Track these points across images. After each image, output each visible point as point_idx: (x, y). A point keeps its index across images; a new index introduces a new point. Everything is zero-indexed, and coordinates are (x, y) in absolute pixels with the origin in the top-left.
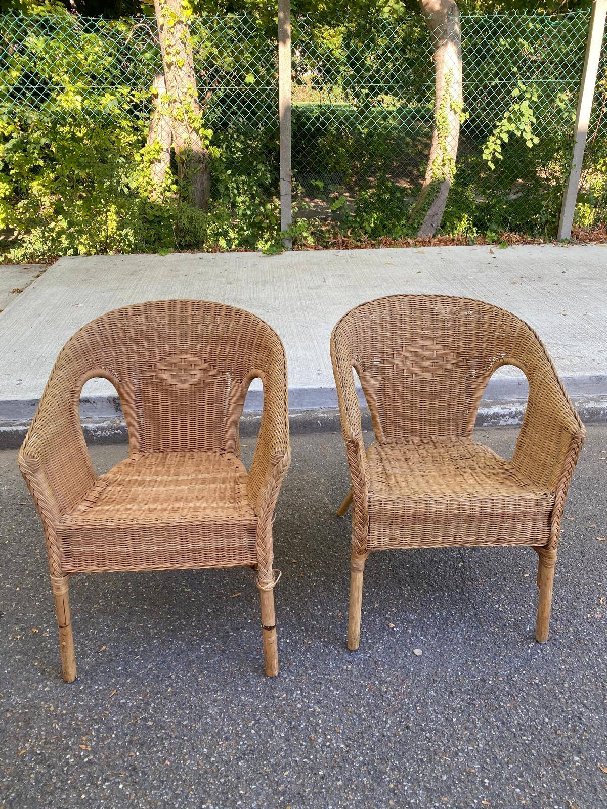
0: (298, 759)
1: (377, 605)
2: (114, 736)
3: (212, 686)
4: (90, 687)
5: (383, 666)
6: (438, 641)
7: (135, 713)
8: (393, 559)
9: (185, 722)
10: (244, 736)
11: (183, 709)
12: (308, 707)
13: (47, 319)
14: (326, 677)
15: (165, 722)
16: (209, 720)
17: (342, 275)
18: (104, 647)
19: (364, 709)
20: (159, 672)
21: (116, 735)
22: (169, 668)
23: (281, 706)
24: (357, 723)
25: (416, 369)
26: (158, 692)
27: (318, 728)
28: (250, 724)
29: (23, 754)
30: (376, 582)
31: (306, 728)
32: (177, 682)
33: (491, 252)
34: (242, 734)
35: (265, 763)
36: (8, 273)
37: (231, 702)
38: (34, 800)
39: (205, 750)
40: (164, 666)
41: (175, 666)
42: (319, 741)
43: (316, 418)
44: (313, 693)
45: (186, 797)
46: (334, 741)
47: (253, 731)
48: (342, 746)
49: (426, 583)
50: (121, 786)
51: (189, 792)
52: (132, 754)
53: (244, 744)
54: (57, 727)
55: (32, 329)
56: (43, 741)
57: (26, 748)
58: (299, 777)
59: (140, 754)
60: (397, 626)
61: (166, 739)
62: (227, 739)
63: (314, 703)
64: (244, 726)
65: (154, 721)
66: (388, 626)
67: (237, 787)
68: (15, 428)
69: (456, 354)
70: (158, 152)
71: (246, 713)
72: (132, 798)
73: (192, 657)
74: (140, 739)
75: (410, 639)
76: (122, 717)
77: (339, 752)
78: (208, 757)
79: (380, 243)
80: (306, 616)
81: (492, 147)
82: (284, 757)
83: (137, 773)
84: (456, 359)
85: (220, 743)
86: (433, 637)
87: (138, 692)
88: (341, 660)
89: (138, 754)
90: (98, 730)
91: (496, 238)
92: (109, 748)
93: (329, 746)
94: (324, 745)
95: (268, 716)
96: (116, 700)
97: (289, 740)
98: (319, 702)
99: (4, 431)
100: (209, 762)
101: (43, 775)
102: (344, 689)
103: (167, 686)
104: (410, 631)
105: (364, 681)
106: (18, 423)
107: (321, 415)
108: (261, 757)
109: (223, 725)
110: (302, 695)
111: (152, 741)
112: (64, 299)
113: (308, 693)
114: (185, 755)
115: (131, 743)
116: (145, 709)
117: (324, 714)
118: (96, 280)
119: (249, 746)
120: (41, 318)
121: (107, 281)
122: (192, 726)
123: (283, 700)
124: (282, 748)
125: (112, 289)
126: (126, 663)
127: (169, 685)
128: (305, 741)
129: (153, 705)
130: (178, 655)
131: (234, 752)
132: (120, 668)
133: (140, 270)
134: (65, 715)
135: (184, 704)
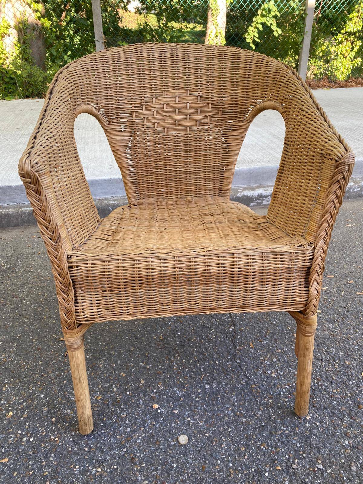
1: (142, 382)
5: (141, 464)
6: (207, 422)
25: (168, 122)
30: (144, 354)
43: (107, 205)
49: (196, 351)
60: (162, 406)
66: (152, 407)
69: (210, 105)
70: (7, 28)
75: (175, 422)
81: (252, 34)
84: (210, 110)
86: (201, 417)
104: (176, 412)
107: (111, 202)
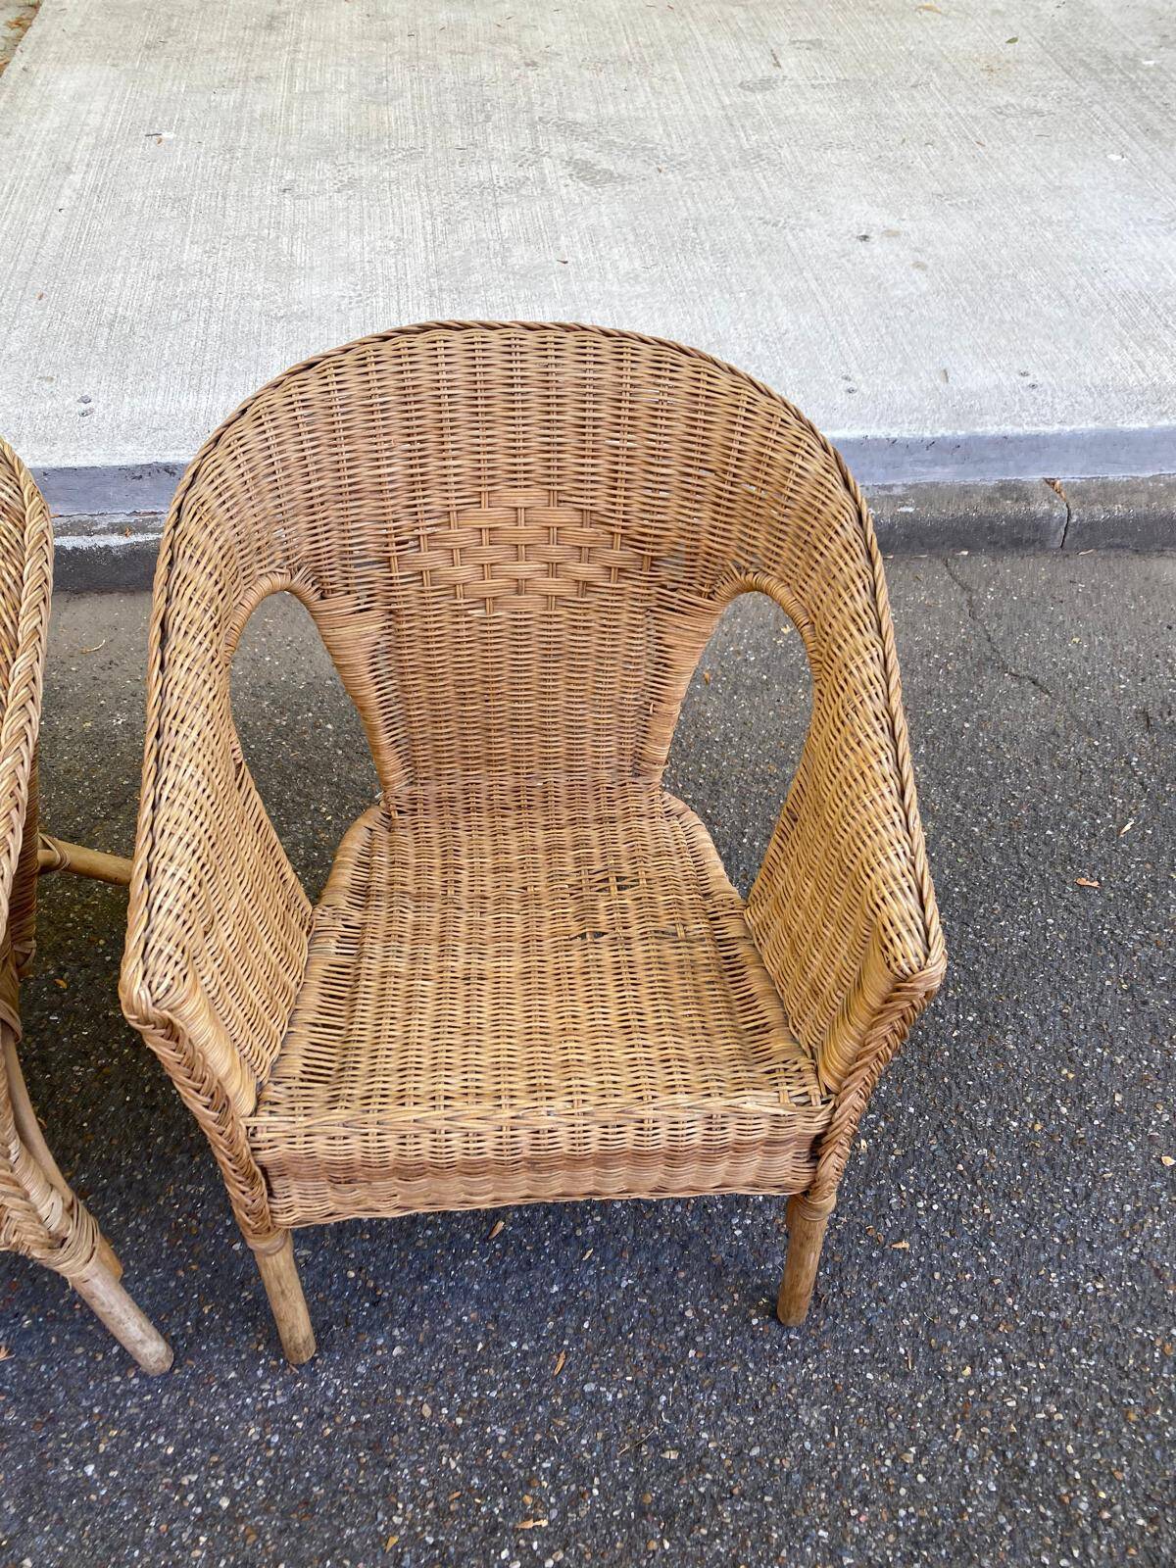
1: (1118, 1098)
2: (596, 1492)
3: (790, 1341)
4: (500, 1345)
7: (626, 1422)
8: (1122, 957)
9: (755, 1452)
10: (903, 1491)
11: (738, 1413)
12: (1033, 1408)
13: (90, 180)
14: (1053, 1315)
15: (706, 1452)
16: (808, 1445)
17: (815, 44)
18: (501, 1224)
19: (1164, 1412)
20: (650, 1298)
21: (598, 1487)
22: (671, 1286)
23: (966, 1403)
24: (1158, 1454)
26: (665, 1361)
27: (1070, 1470)
28: (909, 1459)
29: (396, 1546)
30: (1098, 1026)
31: (1041, 1470)
32: (702, 1330)
34: (897, 1487)
37: (847, 1389)
39: (821, 1533)
40: (659, 1281)
41: (687, 1280)
42: (1084, 1506)
44: (1031, 1365)
46: (1118, 1508)
47: (921, 1478)
48: (1141, 1522)
52: (654, 1545)
53: (909, 1516)
54: (453, 1465)
55: (62, 218)
56: (431, 1505)
57: (397, 1528)
59: (672, 1546)
61: (722, 1500)
62: (865, 1500)
63: (1044, 1395)
64: (893, 1461)
65: (679, 1448)
66: (1159, 1161)
68: (101, 541)
71: (892, 1425)
74: (659, 1499)
76: (600, 1435)
77: (1135, 1535)
80: (959, 1131)
82: (1012, 1553)
85: (854, 1512)
87: (619, 1359)
88: (1076, 1266)
89: (667, 1545)
90: (553, 1474)
92: (594, 1527)
93: (1108, 1523)
94: (1096, 1518)
95: (945, 1435)
96: (572, 1380)
97: (1011, 1505)
98: (1054, 1392)
99: (75, 549)
102: (1102, 1350)
103: (681, 1341)
105: (1145, 1329)
106: (104, 525)
109: (845, 1459)
110: (1008, 1368)
111: (689, 1505)
112: (118, 112)
113: (1023, 1363)
114: (780, 1547)
115: (642, 1513)
116: (648, 1412)
117: (1075, 1426)
118: (182, 46)
119: (921, 1519)
120: (76, 179)
121: (211, 51)
122: (772, 1462)
123: (969, 1384)
124: (1002, 1528)
125: (231, 80)
126: (567, 1273)
127: (687, 1340)
128: (1050, 1506)
129: (663, 1398)
130: (684, 1247)
131: (891, 1538)
132: (555, 1289)
133: (287, 14)
134: (463, 1428)
135: (736, 1397)
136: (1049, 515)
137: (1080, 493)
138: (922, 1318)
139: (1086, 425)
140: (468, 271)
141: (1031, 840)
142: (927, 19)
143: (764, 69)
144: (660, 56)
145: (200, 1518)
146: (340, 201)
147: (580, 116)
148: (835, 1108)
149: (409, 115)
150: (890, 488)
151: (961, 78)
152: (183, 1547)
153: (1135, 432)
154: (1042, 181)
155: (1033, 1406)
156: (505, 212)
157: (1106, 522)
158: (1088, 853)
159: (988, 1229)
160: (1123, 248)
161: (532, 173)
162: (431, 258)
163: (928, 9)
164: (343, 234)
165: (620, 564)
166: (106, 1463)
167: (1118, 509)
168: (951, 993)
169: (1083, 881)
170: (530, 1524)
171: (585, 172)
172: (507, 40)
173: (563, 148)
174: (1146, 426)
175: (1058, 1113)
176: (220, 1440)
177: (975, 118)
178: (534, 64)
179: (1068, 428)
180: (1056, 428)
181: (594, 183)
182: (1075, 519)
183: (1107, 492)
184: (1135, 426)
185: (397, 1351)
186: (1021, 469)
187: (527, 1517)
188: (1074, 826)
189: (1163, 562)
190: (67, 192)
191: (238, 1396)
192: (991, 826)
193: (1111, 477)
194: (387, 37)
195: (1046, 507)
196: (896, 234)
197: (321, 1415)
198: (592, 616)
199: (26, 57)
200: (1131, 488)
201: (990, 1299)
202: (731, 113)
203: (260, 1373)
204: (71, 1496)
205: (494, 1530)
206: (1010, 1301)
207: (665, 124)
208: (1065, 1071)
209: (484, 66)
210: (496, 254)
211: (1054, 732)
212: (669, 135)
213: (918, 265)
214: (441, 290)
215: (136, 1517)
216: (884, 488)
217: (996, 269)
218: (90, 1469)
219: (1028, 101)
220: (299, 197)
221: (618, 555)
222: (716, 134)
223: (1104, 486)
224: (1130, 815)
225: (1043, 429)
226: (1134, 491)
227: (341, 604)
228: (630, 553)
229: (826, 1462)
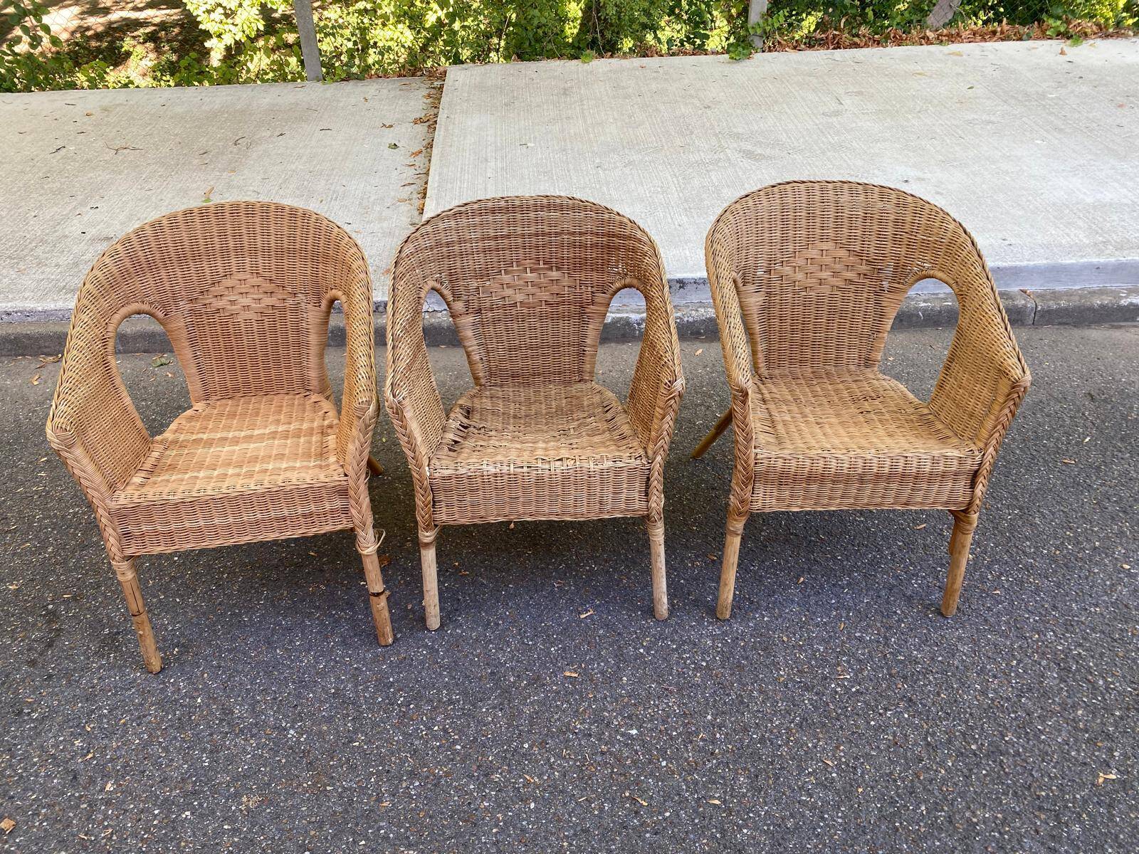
0: (1085, 699)
1: (1097, 543)
2: (869, 668)
3: (948, 623)
4: (813, 619)
7: (877, 647)
10: (1012, 675)
11: (929, 646)
13: (499, 165)
14: (1075, 619)
15: (917, 658)
16: (964, 657)
17: (860, 93)
18: (802, 579)
19: (1136, 654)
20: (879, 606)
22: (888, 602)
23: (1038, 647)
26: (891, 627)
27: (1092, 671)
28: (1014, 664)
29: (783, 681)
31: (1078, 670)
32: (906, 618)
33: (1062, 53)
34: (1010, 673)
35: (1050, 701)
36: (385, 91)
37: (979, 640)
38: (824, 725)
39: (976, 686)
40: (882, 600)
41: (895, 601)
42: (1101, 683)
43: (916, 308)
44: (1068, 635)
45: (982, 729)
46: (1118, 684)
47: (1020, 671)
48: (1130, 690)
50: (906, 716)
51: (982, 725)
52: (899, 686)
53: (1017, 683)
54: (802, 657)
55: (491, 181)
56: (796, 669)
57: (782, 675)
58: (1094, 716)
59: (908, 687)
61: (928, 674)
62: (995, 677)
63: (1076, 647)
64: (1006, 665)
65: (905, 656)
66: (1122, 567)
67: (1031, 723)
71: (1002, 652)
72: (925, 726)
73: (909, 593)
74: (898, 672)
76: (866, 651)
77: (1128, 694)
78: (984, 693)
79: (887, 37)
80: (1017, 553)
82: (1069, 697)
83: (915, 703)
85: (990, 680)
88: (1084, 602)
90: (848, 662)
91: (1062, 29)
92: (871, 680)
94: (1107, 688)
95: (1030, 657)
96: (849, 633)
97: (1066, 681)
98: (1080, 645)
100: (988, 697)
101: (816, 701)
102: (1102, 632)
103: (897, 621)
105: (1122, 625)
107: (923, 305)
108: (1042, 696)
109: (983, 663)
110: (1056, 636)
111: (913, 675)
112: (501, 135)
113: (1063, 635)
114: (958, 690)
115: (891, 675)
116: (887, 644)
117: (1092, 657)
118: (522, 104)
119: (1023, 684)
120: (492, 164)
121: (538, 106)
122: (949, 662)
123: (1038, 641)
124: (1062, 688)
125: (554, 119)
126: (837, 596)
127: (900, 621)
128: (1084, 683)
129: (893, 640)
130: (891, 590)
131: (1010, 689)
132: (833, 601)
133: (572, 87)
134: (803, 645)
135: (927, 641)
136: (1025, 306)
137: (1041, 296)
138: (1011, 618)
139: (1041, 262)
140: (702, 200)
141: (1036, 445)
142: (920, 79)
143: (834, 106)
144: (776, 102)
145: (694, 668)
146: (627, 171)
147: (740, 130)
148: (984, 455)
149: (650, 132)
150: (937, 294)
151: (945, 107)
152: (689, 676)
153: (1069, 265)
154: (1000, 154)
155: (1071, 650)
156: (713, 174)
157: (1057, 310)
158: (1067, 450)
159: (1038, 590)
160: (1050, 183)
161: (722, 156)
162: (681, 195)
163: (919, 74)
164: (633, 185)
165: (865, 272)
166: (648, 649)
167: (1063, 303)
168: (1004, 502)
169: (1066, 461)
170: (842, 677)
171: (749, 155)
172: (691, 96)
173: (735, 145)
174: (1074, 262)
175: (1067, 548)
176: (695, 645)
177: (957, 126)
178: (709, 107)
179: (1032, 263)
180: (1025, 263)
181: (756, 160)
182: (1039, 308)
183: (1055, 295)
184: (1068, 262)
185: (766, 619)
186: (1008, 285)
187: (840, 675)
188: (1058, 440)
189: (1091, 331)
190: (489, 170)
191: (699, 630)
192: (1014, 439)
193: (1058, 288)
194: (627, 97)
195: (1023, 302)
196: (923, 180)
197: (737, 638)
198: (851, 294)
199: (446, 111)
200: (1069, 294)
201: (1044, 613)
202: (821, 127)
203: (706, 623)
204: (635, 660)
205: (826, 679)
206: (1054, 613)
207: (786, 133)
208: (1068, 533)
209: (683, 110)
210: (714, 193)
211: (1041, 402)
212: (790, 138)
213: (937, 193)
214: (690, 208)
215: (666, 667)
216: (934, 294)
217: (980, 194)
218: (642, 651)
219: (985, 117)
220: (605, 170)
221: (864, 268)
222: (815, 136)
223: (1054, 293)
224: (1088, 435)
225: (1018, 263)
226: (1071, 295)
227: (751, 288)
228: (869, 268)
229: (974, 663)
